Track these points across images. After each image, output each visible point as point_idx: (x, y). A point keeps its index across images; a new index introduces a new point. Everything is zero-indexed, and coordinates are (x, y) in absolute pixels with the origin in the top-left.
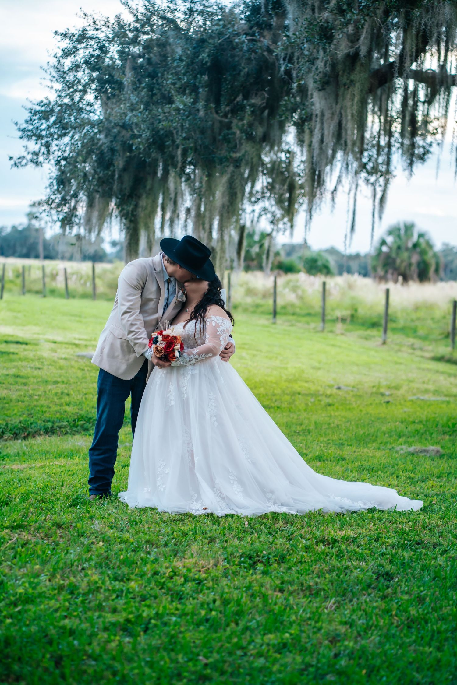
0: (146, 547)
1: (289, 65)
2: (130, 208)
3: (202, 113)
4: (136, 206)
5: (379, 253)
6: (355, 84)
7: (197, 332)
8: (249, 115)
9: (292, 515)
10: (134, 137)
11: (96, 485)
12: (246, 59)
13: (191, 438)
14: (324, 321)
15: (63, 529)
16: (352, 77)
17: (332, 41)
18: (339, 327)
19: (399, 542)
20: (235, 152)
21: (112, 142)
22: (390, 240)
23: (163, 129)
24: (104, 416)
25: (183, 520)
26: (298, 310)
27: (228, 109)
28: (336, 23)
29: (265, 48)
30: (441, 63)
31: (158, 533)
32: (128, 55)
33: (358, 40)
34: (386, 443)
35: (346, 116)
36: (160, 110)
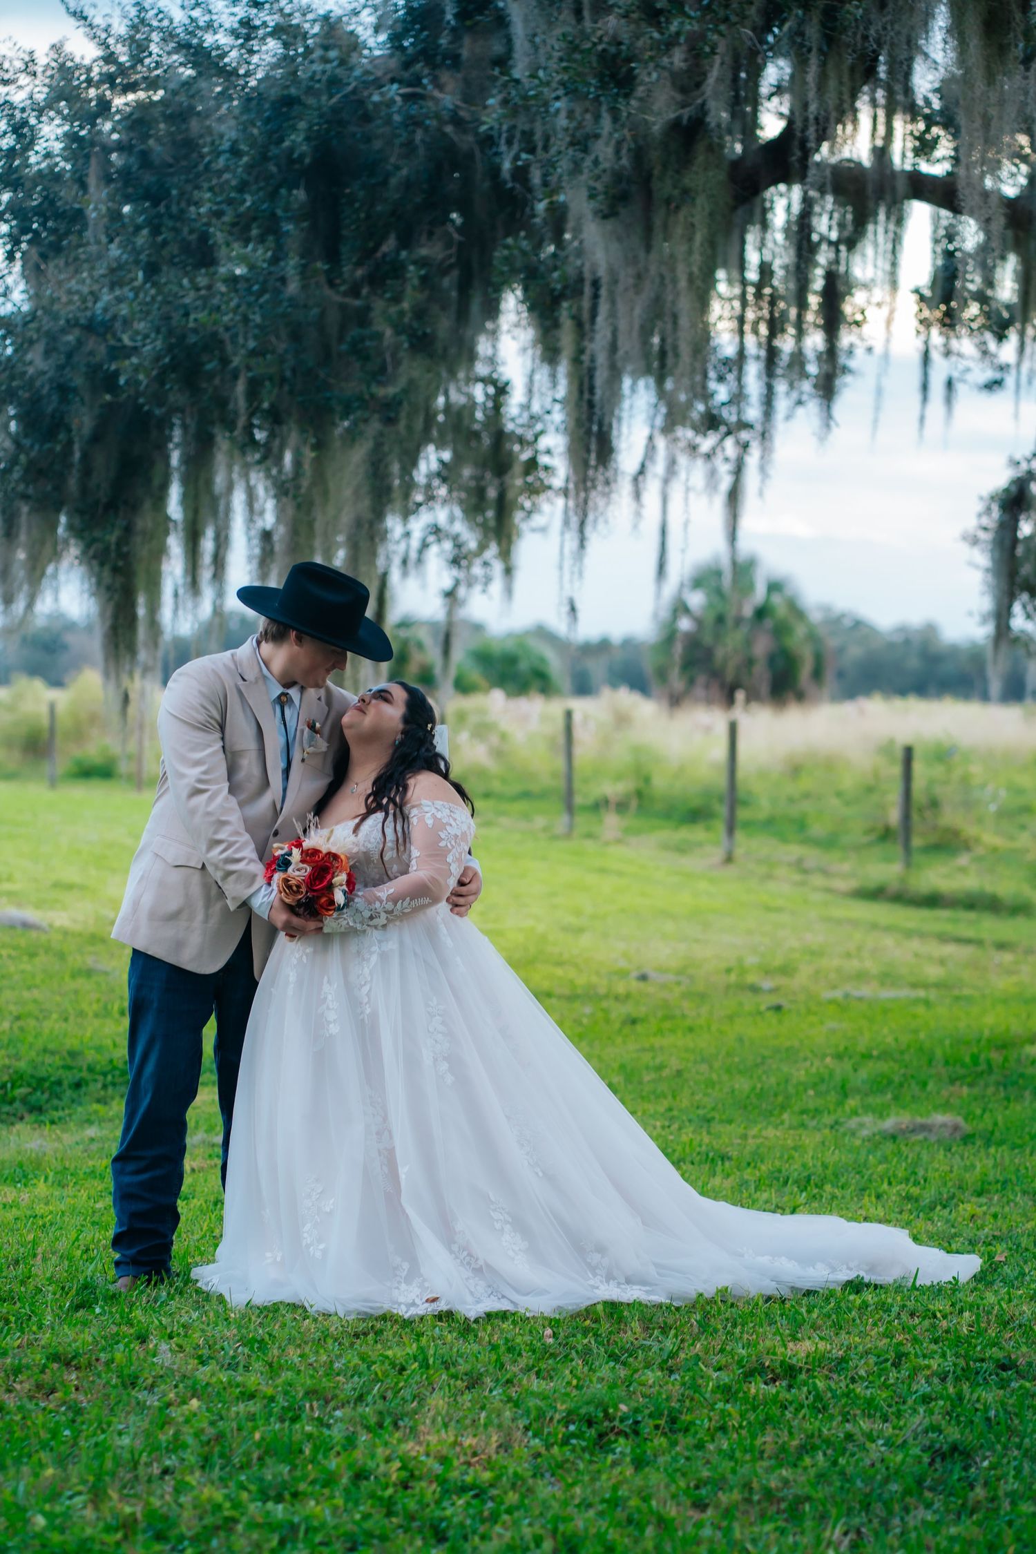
0: (312, 1408)
1: (524, 156)
2: (113, 538)
3: (293, 287)
4: (128, 530)
5: (670, 636)
6: (694, 199)
7: (389, 844)
8: (414, 288)
9: (660, 1306)
10: (120, 352)
11: (130, 1252)
12: (402, 145)
13: (385, 1119)
14: (570, 808)
15: (78, 1368)
16: (687, 181)
17: (632, 90)
18: (612, 822)
19: (955, 1365)
20: (380, 383)
21: (60, 368)
22: (696, 600)
23: (195, 331)
24: (150, 1068)
25: (378, 1333)
26: (496, 786)
27: (359, 273)
28: (640, 43)
29: (446, 115)
30: (879, 143)
31: (330, 1371)
32: (93, 144)
33: (698, 85)
34: (817, 1112)
35: (675, 281)
36: (185, 282)
